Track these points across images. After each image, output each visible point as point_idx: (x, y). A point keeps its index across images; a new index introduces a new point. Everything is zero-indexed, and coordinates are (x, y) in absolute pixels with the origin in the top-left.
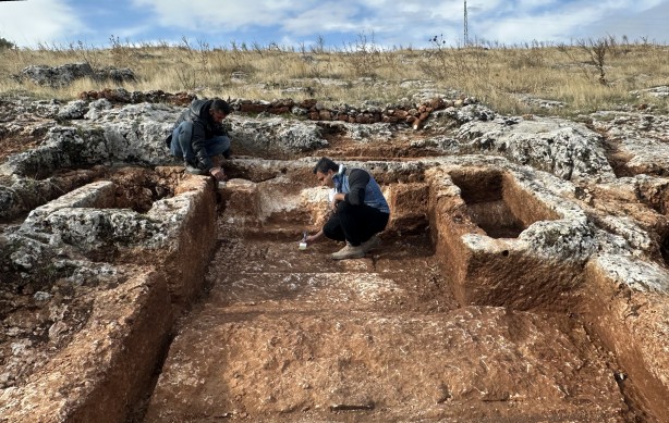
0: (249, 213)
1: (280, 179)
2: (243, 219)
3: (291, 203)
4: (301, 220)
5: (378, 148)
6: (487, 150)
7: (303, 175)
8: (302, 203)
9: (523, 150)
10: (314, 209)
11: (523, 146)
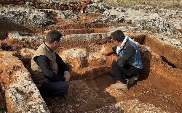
6: (122, 23)
7: (63, 43)
8: (66, 59)
9: (142, 24)
10: (74, 61)
11: (142, 22)
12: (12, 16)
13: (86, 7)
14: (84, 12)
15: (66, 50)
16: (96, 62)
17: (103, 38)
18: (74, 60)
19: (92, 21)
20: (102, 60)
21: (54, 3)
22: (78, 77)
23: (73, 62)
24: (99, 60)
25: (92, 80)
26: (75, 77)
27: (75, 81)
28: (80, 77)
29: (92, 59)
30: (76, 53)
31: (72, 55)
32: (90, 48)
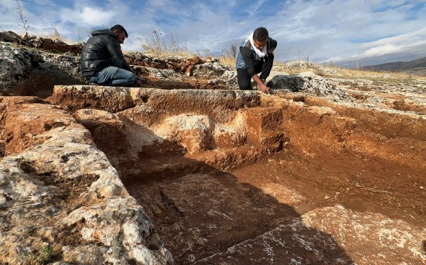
1: (140, 108)
3: (162, 131)
4: (174, 150)
7: (166, 103)
8: (173, 132)
10: (187, 137)
12: (68, 64)
13: (194, 68)
14: (191, 75)
15: (171, 115)
16: (230, 140)
17: (237, 98)
18: (188, 134)
19: (209, 83)
20: (239, 136)
21: (143, 57)
22: (200, 167)
23: (185, 138)
24: (234, 136)
26: (193, 167)
27: (194, 176)
28: (202, 169)
29: (222, 135)
30: (191, 121)
31: (183, 125)
32: (215, 114)
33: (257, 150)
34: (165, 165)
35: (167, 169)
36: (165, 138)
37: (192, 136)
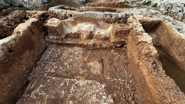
0: (57, 35)
1: (69, 19)
2: (55, 37)
3: (74, 30)
4: (78, 36)
5: (108, 3)
6: (147, 6)
7: (78, 18)
8: (78, 30)
9: (167, 8)
11: (168, 6)
15: (80, 23)
16: (100, 37)
17: (112, 18)
18: (83, 32)
19: (120, 2)
20: (105, 37)
24: (103, 36)
25: (91, 50)
26: (78, 45)
27: (78, 48)
29: (98, 34)
30: (85, 27)
31: (82, 28)
32: (99, 25)
33: (108, 45)
34: (69, 42)
35: (69, 43)
36: (75, 32)
37: (84, 33)
